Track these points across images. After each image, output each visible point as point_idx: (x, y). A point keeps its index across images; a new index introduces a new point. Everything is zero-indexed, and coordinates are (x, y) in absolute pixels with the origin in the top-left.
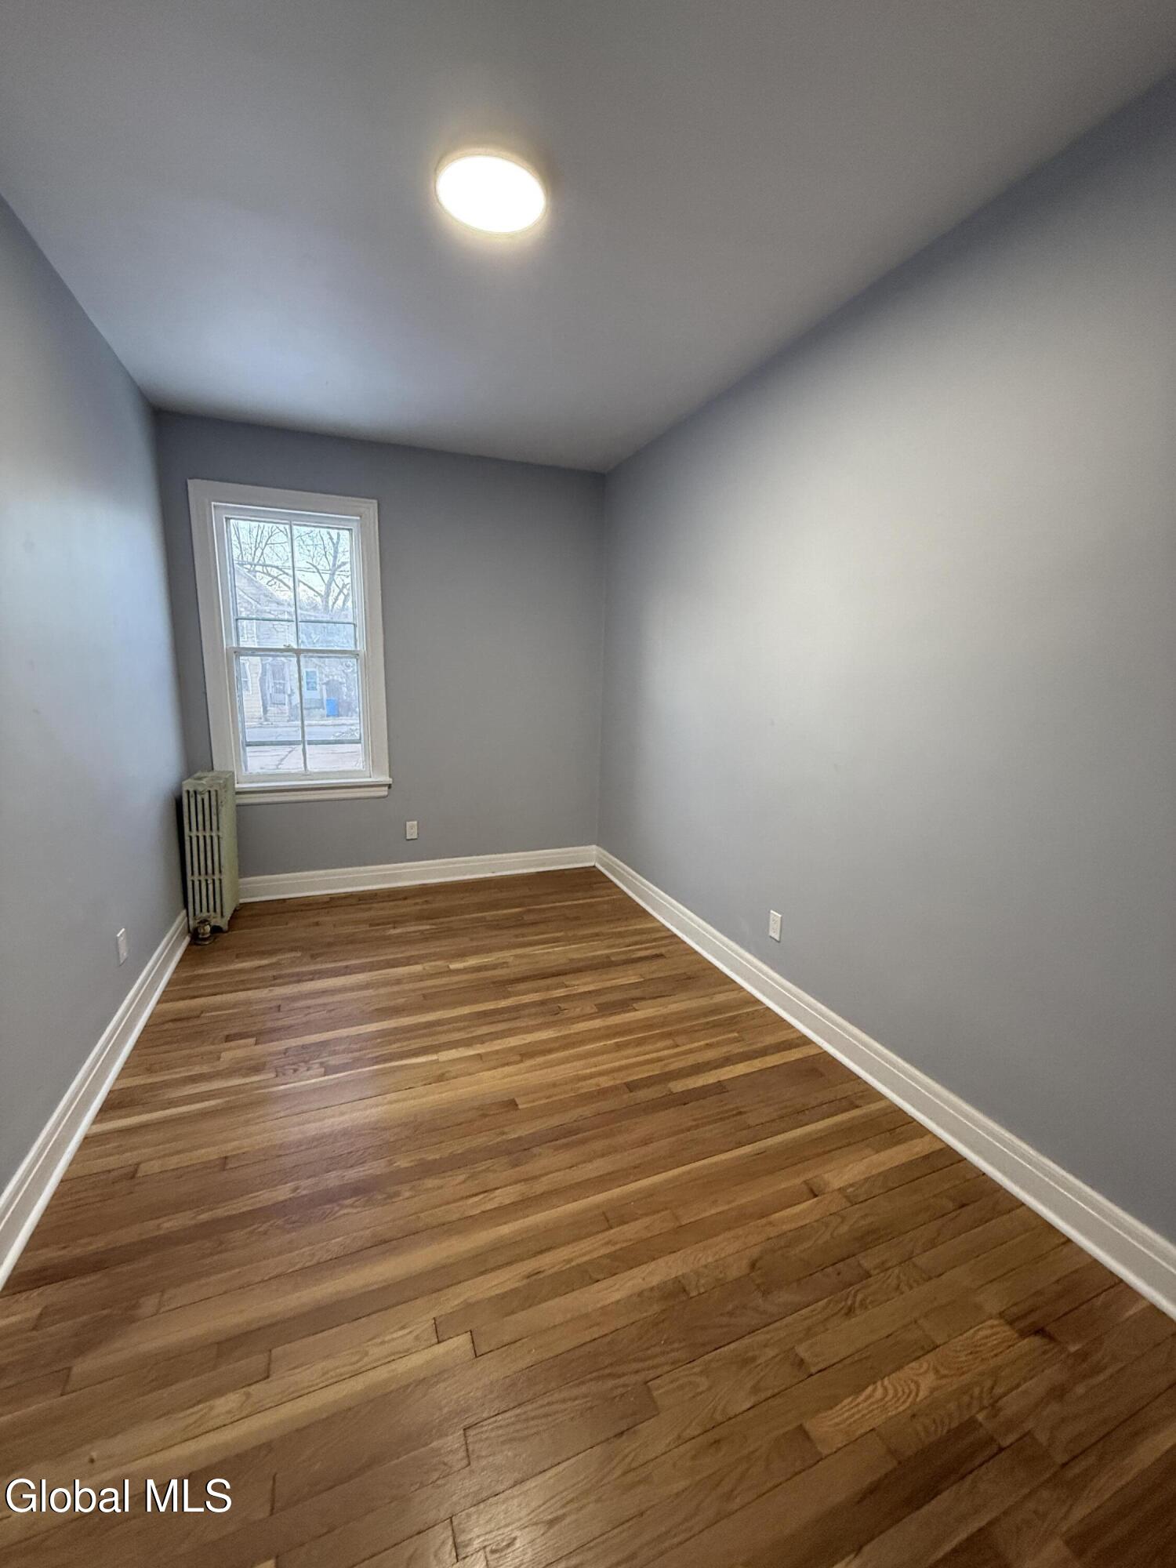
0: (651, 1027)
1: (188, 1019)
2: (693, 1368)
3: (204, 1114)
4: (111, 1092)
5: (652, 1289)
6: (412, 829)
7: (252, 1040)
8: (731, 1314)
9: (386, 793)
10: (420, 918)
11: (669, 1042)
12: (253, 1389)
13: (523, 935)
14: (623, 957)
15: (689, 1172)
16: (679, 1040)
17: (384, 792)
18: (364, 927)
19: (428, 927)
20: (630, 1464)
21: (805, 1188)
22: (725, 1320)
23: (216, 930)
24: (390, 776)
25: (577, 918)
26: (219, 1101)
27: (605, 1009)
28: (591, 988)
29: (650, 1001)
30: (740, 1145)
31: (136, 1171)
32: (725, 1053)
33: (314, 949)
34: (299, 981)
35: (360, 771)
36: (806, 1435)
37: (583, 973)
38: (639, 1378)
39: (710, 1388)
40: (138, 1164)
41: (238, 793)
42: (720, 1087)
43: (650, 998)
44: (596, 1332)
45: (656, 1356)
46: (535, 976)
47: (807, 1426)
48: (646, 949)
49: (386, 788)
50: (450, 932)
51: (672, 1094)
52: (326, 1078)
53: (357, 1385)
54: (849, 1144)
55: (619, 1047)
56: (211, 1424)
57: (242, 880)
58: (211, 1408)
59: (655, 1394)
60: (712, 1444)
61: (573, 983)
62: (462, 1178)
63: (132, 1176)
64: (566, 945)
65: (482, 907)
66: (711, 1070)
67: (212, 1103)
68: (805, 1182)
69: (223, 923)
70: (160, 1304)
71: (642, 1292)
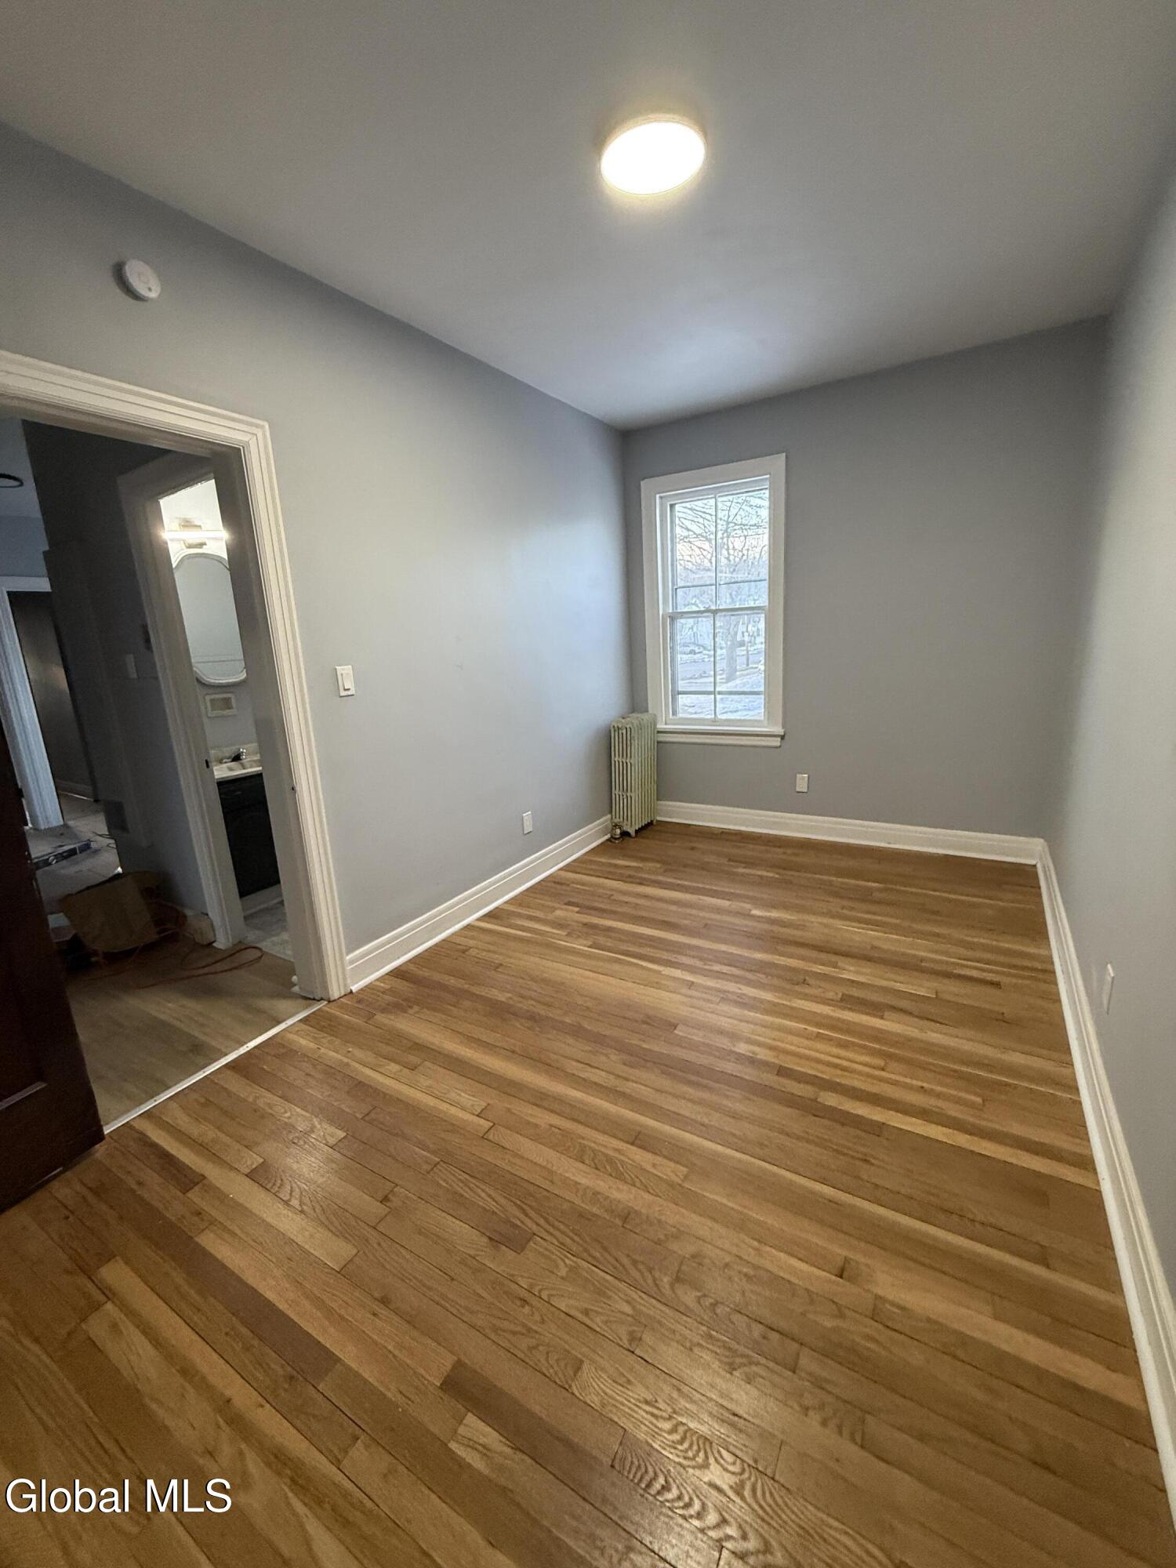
0: (876, 1039)
1: (561, 884)
2: (568, 1258)
3: (521, 939)
4: (497, 908)
5: (607, 1198)
6: (802, 782)
7: (577, 909)
8: (635, 1263)
9: (778, 744)
10: (773, 866)
11: (881, 1062)
12: (405, 1070)
13: (852, 909)
14: (944, 968)
15: (740, 1161)
16: (893, 1065)
17: (776, 742)
18: (724, 861)
19: (771, 875)
20: (478, 1255)
21: (840, 1263)
22: (625, 1261)
23: (625, 834)
24: (783, 727)
25: (937, 913)
26: (529, 935)
27: (847, 1002)
28: (861, 979)
29: (916, 1020)
30: (823, 1181)
31: (467, 950)
32: (931, 1106)
33: (671, 866)
34: (640, 884)
35: (759, 721)
36: (578, 1369)
37: (869, 963)
38: (535, 1228)
39: (562, 1278)
40: (471, 948)
41: (659, 732)
42: (878, 1129)
43: (917, 1017)
44: (546, 1185)
45: (558, 1230)
46: (813, 946)
47: (585, 1366)
48: (991, 971)
49: (779, 739)
50: (786, 884)
51: (815, 1100)
52: (590, 949)
53: (431, 1102)
54: (966, 1282)
55: (819, 1037)
56: (382, 1070)
57: (659, 802)
58: (388, 1065)
59: (531, 1243)
60: (521, 1299)
61: (847, 967)
62: (587, 1048)
63: (464, 952)
64: (886, 933)
65: (841, 873)
66: (891, 1109)
67: (524, 934)
68: (847, 1260)
69: (632, 832)
70: (417, 1012)
71: (599, 1193)
